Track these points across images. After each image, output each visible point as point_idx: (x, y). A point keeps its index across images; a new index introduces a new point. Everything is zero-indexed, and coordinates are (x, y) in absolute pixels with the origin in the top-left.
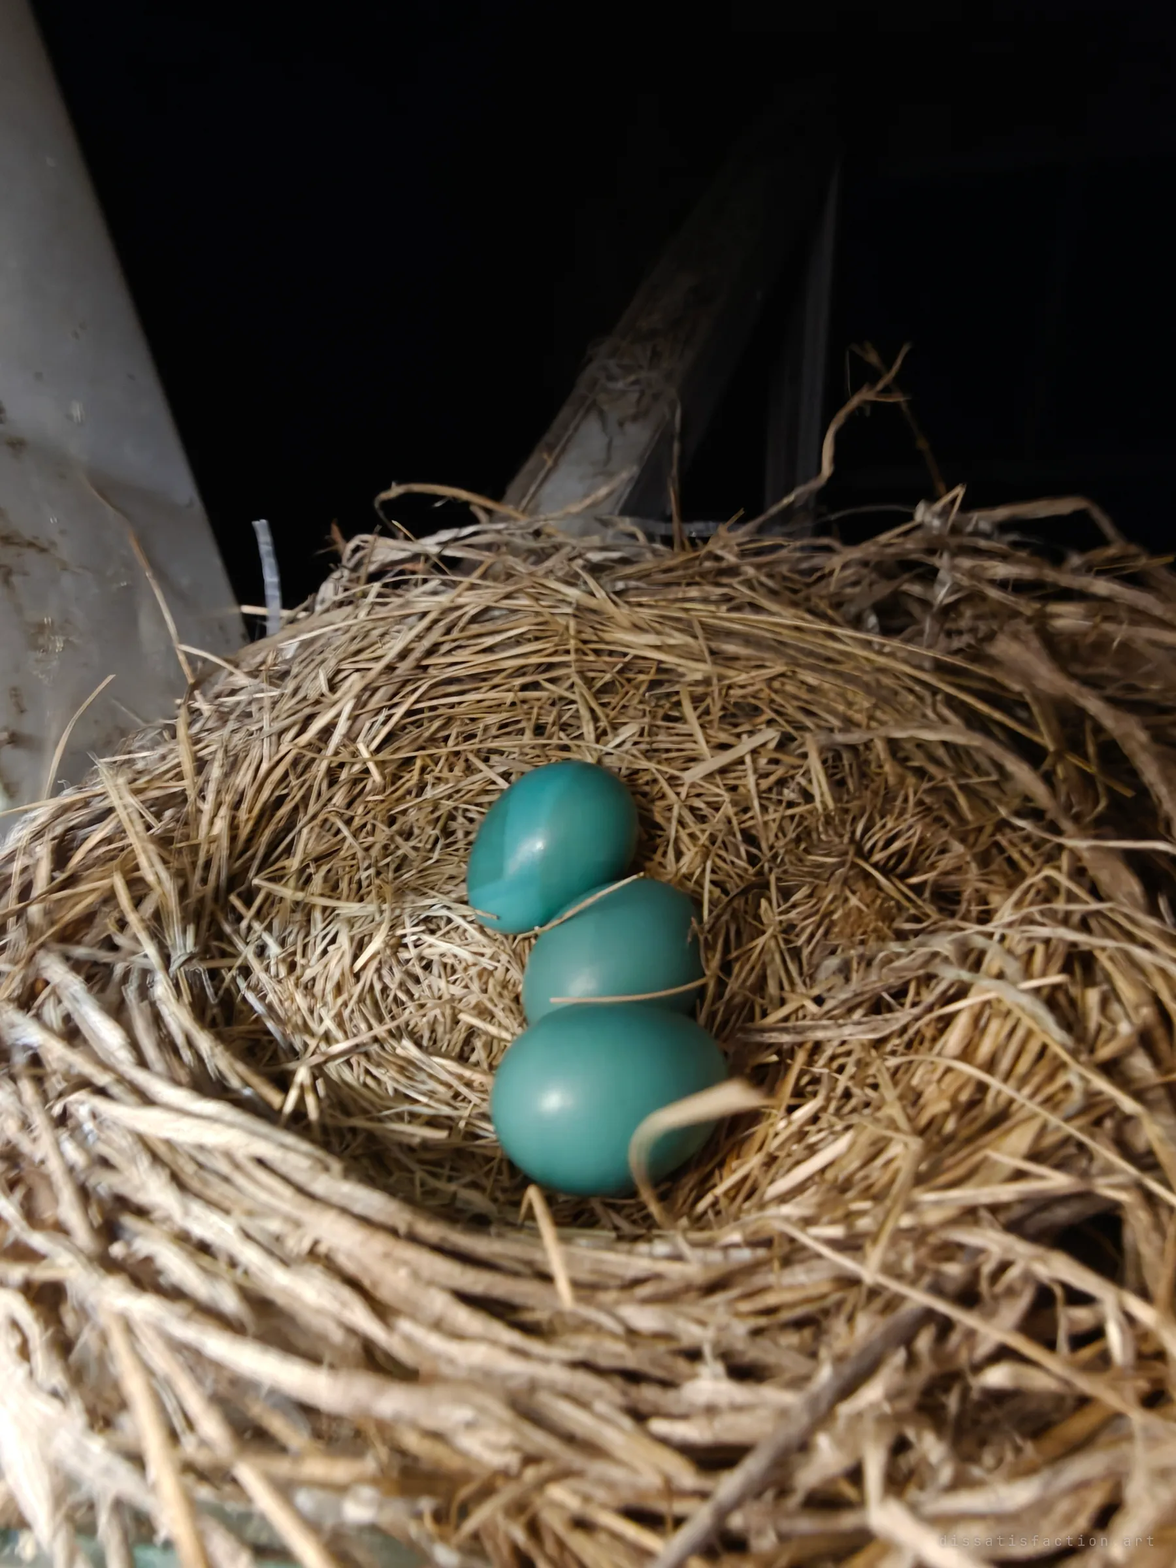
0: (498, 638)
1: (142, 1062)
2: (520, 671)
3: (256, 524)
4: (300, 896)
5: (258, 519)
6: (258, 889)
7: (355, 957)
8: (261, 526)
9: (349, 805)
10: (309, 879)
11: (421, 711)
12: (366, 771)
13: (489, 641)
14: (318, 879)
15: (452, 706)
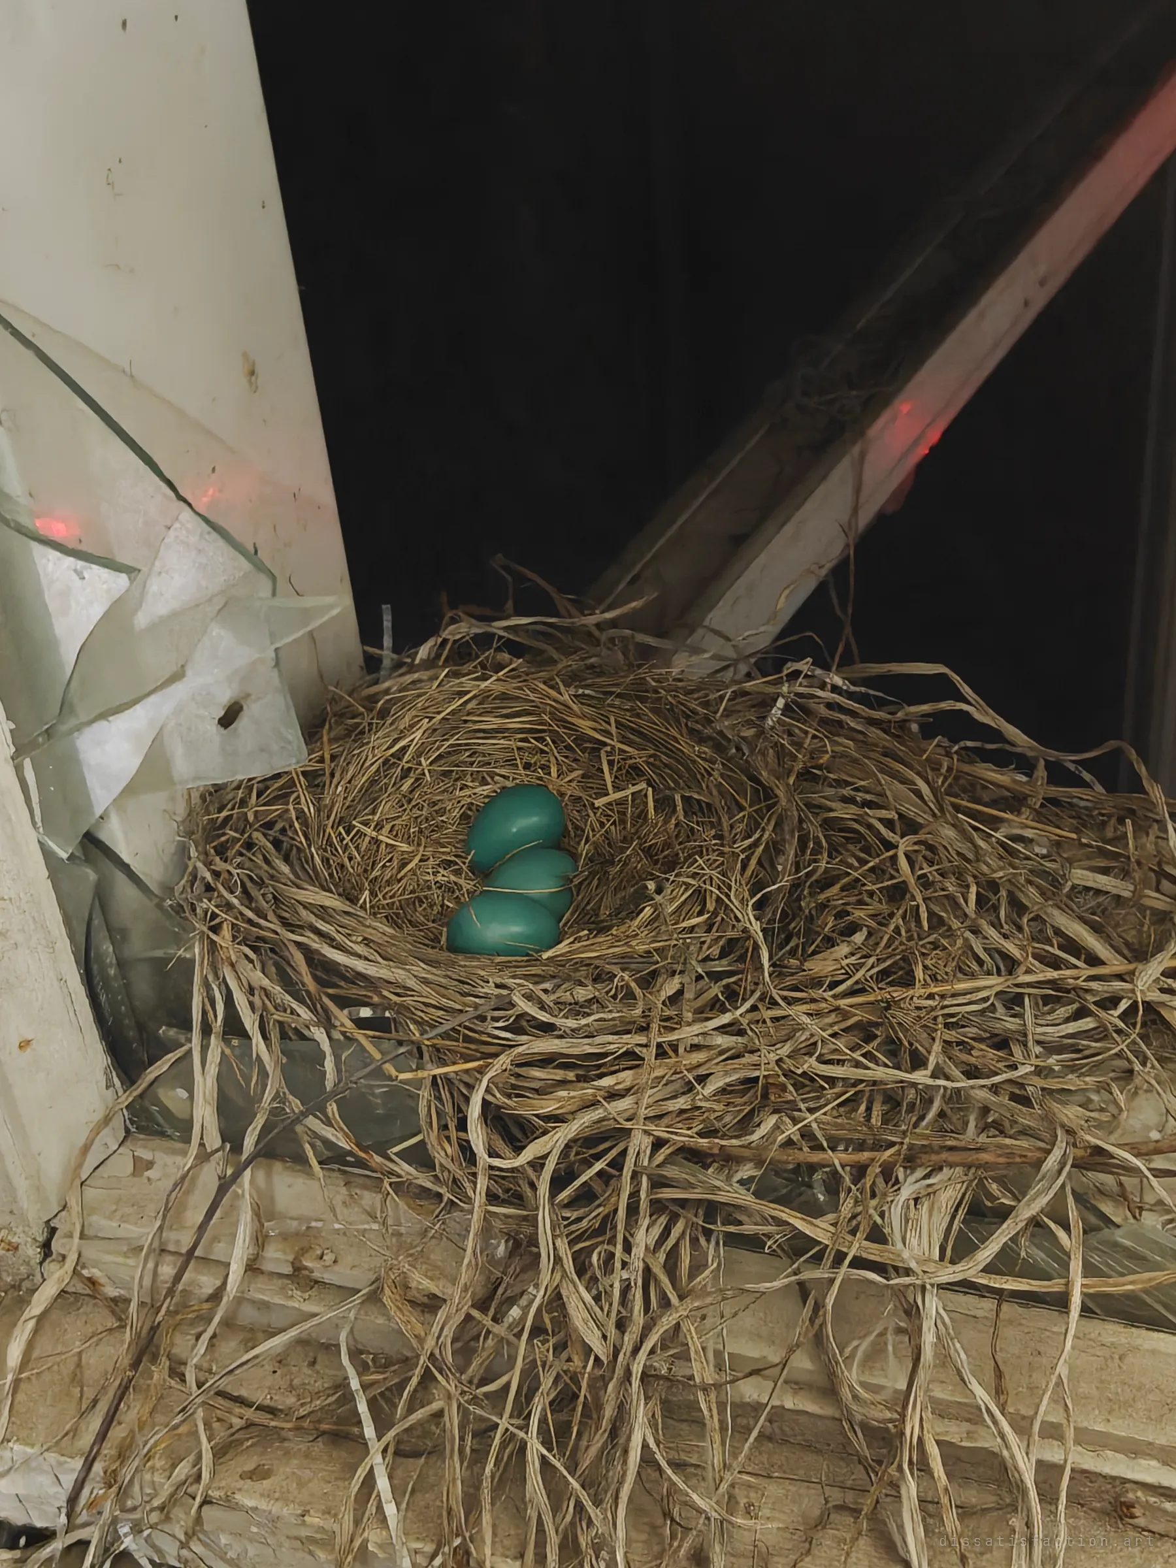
0: (509, 711)
1: (298, 877)
2: (521, 731)
3: (384, 607)
4: (374, 834)
5: (386, 603)
6: (355, 826)
7: (399, 871)
8: (386, 608)
9: (411, 792)
10: (382, 827)
11: (460, 745)
12: (424, 774)
13: (505, 711)
14: (388, 827)
15: (479, 744)
